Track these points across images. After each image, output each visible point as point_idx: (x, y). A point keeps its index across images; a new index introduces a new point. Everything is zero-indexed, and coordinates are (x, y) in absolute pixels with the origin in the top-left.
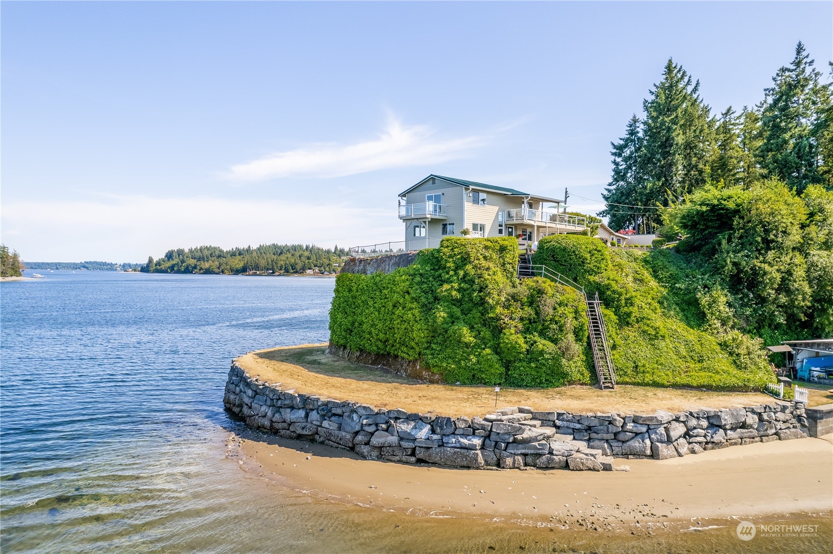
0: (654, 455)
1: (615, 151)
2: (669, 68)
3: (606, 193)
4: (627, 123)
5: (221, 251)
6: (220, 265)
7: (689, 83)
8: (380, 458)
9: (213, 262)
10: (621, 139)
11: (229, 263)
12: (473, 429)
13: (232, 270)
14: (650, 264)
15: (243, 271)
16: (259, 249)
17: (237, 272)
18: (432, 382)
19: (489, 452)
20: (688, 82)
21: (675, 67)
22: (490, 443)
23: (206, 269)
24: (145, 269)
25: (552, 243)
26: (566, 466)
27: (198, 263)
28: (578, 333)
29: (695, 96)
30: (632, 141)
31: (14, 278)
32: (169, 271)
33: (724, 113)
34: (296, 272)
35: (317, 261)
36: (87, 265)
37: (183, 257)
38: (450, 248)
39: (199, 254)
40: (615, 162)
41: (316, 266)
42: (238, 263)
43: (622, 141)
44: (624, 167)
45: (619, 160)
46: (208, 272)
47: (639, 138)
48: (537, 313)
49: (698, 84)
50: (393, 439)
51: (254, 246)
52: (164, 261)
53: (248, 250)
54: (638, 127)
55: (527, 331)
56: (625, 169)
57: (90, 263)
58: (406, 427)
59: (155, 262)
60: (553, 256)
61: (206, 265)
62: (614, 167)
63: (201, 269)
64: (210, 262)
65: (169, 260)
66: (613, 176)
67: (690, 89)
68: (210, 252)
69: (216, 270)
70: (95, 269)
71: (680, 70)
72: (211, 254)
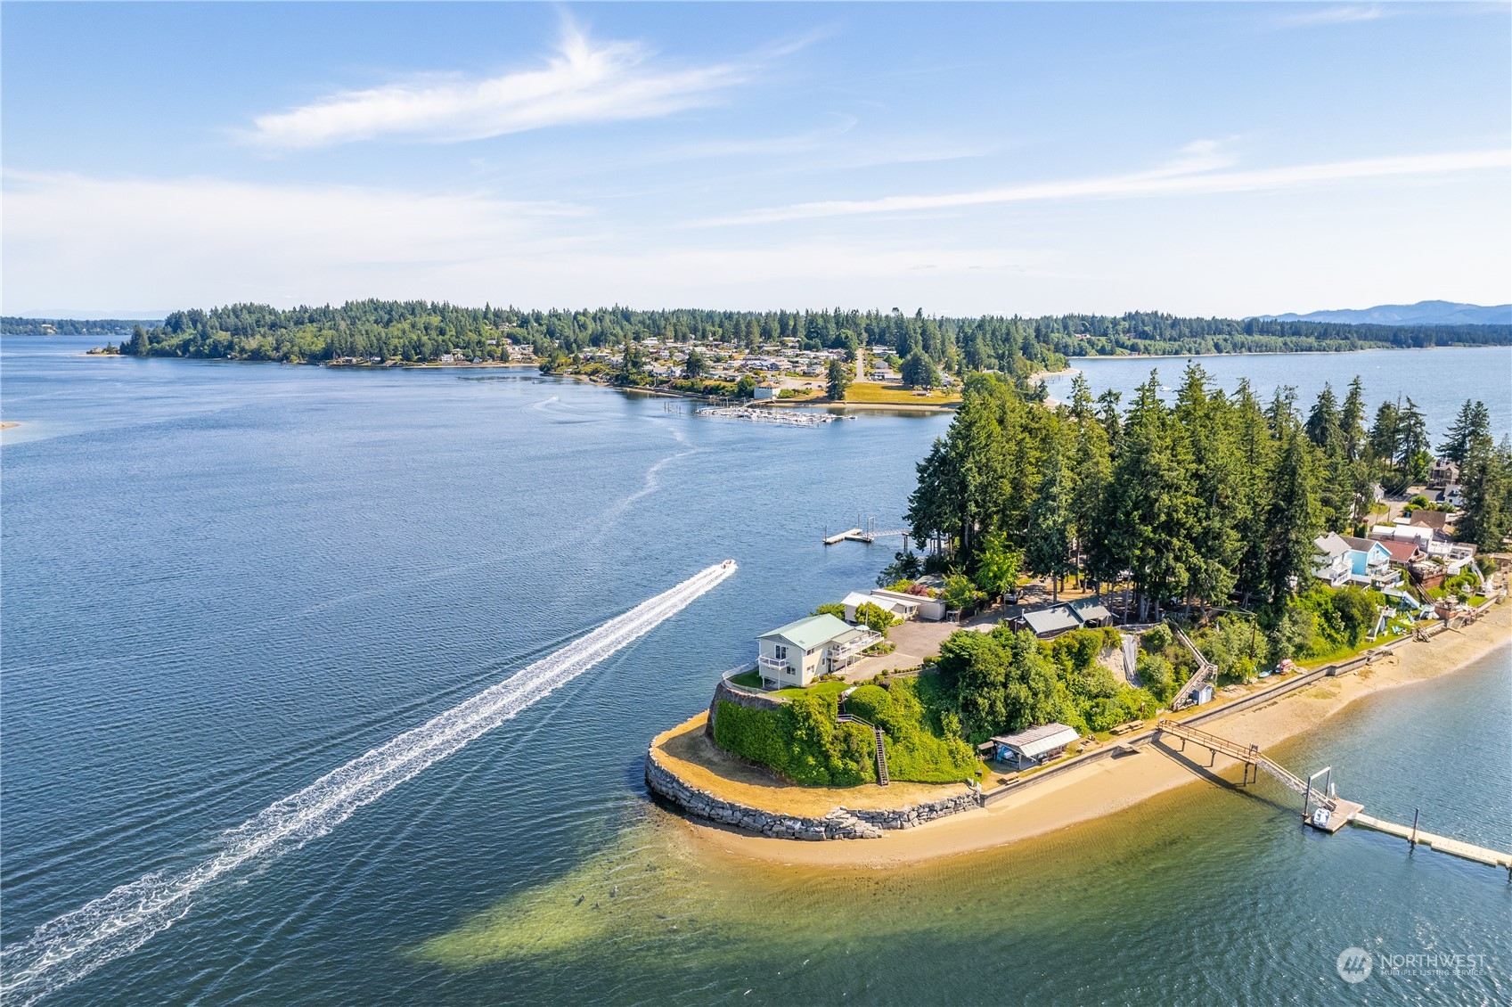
0: (902, 827)
5: (274, 313)
6: (279, 343)
8: (777, 837)
9: (264, 336)
11: (296, 340)
12: (821, 824)
13: (302, 354)
15: (324, 357)
16: (345, 310)
17: (314, 359)
18: (792, 785)
19: (828, 833)
22: (828, 829)
23: (252, 351)
24: (129, 350)
26: (862, 837)
27: (236, 340)
28: (869, 754)
32: (180, 353)
34: (422, 360)
35: (457, 337)
37: (204, 326)
39: (232, 320)
41: (456, 346)
42: (311, 339)
46: (257, 357)
48: (848, 746)
50: (784, 828)
51: (336, 304)
52: (164, 334)
53: (326, 312)
55: (843, 757)
58: (790, 823)
59: (146, 334)
60: (855, 705)
61: (252, 343)
63: (243, 350)
64: (258, 336)
65: (174, 331)
68: (254, 317)
69: (274, 354)
72: (257, 322)
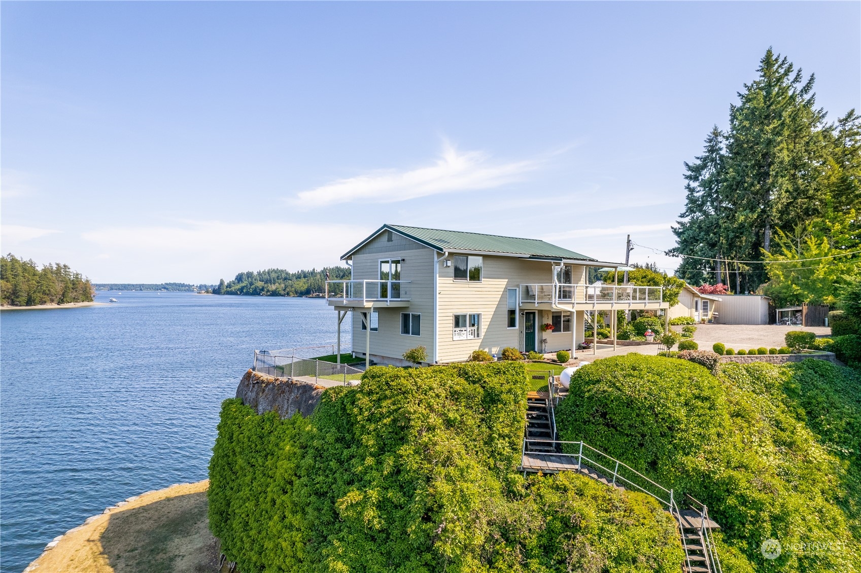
1: (689, 173)
2: (768, 62)
3: (677, 226)
4: (706, 137)
5: (287, 274)
6: (286, 287)
7: (796, 80)
9: (279, 284)
10: (698, 158)
11: (294, 285)
13: (296, 292)
14: (799, 396)
15: (306, 293)
16: (322, 272)
17: (301, 294)
20: (796, 78)
21: (776, 60)
23: (272, 291)
24: (217, 291)
25: (603, 387)
27: (266, 286)
29: (807, 97)
30: (713, 160)
31: (86, 304)
32: (239, 293)
33: (842, 119)
36: (167, 287)
37: (252, 279)
38: (375, 397)
39: (267, 277)
40: (688, 187)
42: (302, 285)
43: (699, 161)
44: (701, 193)
45: (694, 184)
46: (274, 294)
47: (722, 157)
49: (812, 79)
51: (319, 269)
52: (234, 283)
53: (313, 273)
54: (721, 142)
56: (703, 196)
57: (170, 284)
59: (226, 284)
60: (604, 415)
61: (273, 287)
62: (687, 193)
63: (268, 291)
64: (277, 284)
65: (238, 282)
66: (687, 205)
67: (799, 86)
68: (276, 275)
69: (282, 293)
70: (174, 290)
71: (783, 63)
72: (278, 277)
